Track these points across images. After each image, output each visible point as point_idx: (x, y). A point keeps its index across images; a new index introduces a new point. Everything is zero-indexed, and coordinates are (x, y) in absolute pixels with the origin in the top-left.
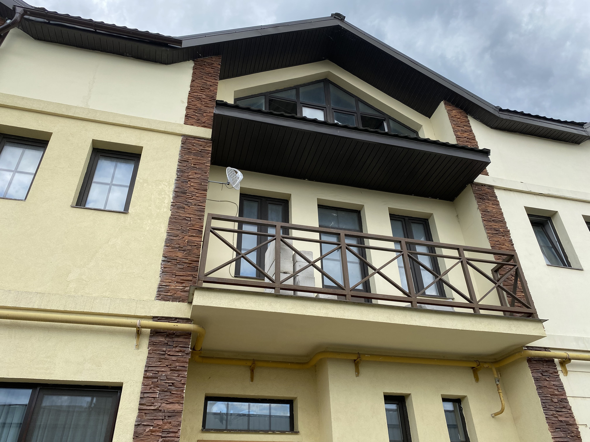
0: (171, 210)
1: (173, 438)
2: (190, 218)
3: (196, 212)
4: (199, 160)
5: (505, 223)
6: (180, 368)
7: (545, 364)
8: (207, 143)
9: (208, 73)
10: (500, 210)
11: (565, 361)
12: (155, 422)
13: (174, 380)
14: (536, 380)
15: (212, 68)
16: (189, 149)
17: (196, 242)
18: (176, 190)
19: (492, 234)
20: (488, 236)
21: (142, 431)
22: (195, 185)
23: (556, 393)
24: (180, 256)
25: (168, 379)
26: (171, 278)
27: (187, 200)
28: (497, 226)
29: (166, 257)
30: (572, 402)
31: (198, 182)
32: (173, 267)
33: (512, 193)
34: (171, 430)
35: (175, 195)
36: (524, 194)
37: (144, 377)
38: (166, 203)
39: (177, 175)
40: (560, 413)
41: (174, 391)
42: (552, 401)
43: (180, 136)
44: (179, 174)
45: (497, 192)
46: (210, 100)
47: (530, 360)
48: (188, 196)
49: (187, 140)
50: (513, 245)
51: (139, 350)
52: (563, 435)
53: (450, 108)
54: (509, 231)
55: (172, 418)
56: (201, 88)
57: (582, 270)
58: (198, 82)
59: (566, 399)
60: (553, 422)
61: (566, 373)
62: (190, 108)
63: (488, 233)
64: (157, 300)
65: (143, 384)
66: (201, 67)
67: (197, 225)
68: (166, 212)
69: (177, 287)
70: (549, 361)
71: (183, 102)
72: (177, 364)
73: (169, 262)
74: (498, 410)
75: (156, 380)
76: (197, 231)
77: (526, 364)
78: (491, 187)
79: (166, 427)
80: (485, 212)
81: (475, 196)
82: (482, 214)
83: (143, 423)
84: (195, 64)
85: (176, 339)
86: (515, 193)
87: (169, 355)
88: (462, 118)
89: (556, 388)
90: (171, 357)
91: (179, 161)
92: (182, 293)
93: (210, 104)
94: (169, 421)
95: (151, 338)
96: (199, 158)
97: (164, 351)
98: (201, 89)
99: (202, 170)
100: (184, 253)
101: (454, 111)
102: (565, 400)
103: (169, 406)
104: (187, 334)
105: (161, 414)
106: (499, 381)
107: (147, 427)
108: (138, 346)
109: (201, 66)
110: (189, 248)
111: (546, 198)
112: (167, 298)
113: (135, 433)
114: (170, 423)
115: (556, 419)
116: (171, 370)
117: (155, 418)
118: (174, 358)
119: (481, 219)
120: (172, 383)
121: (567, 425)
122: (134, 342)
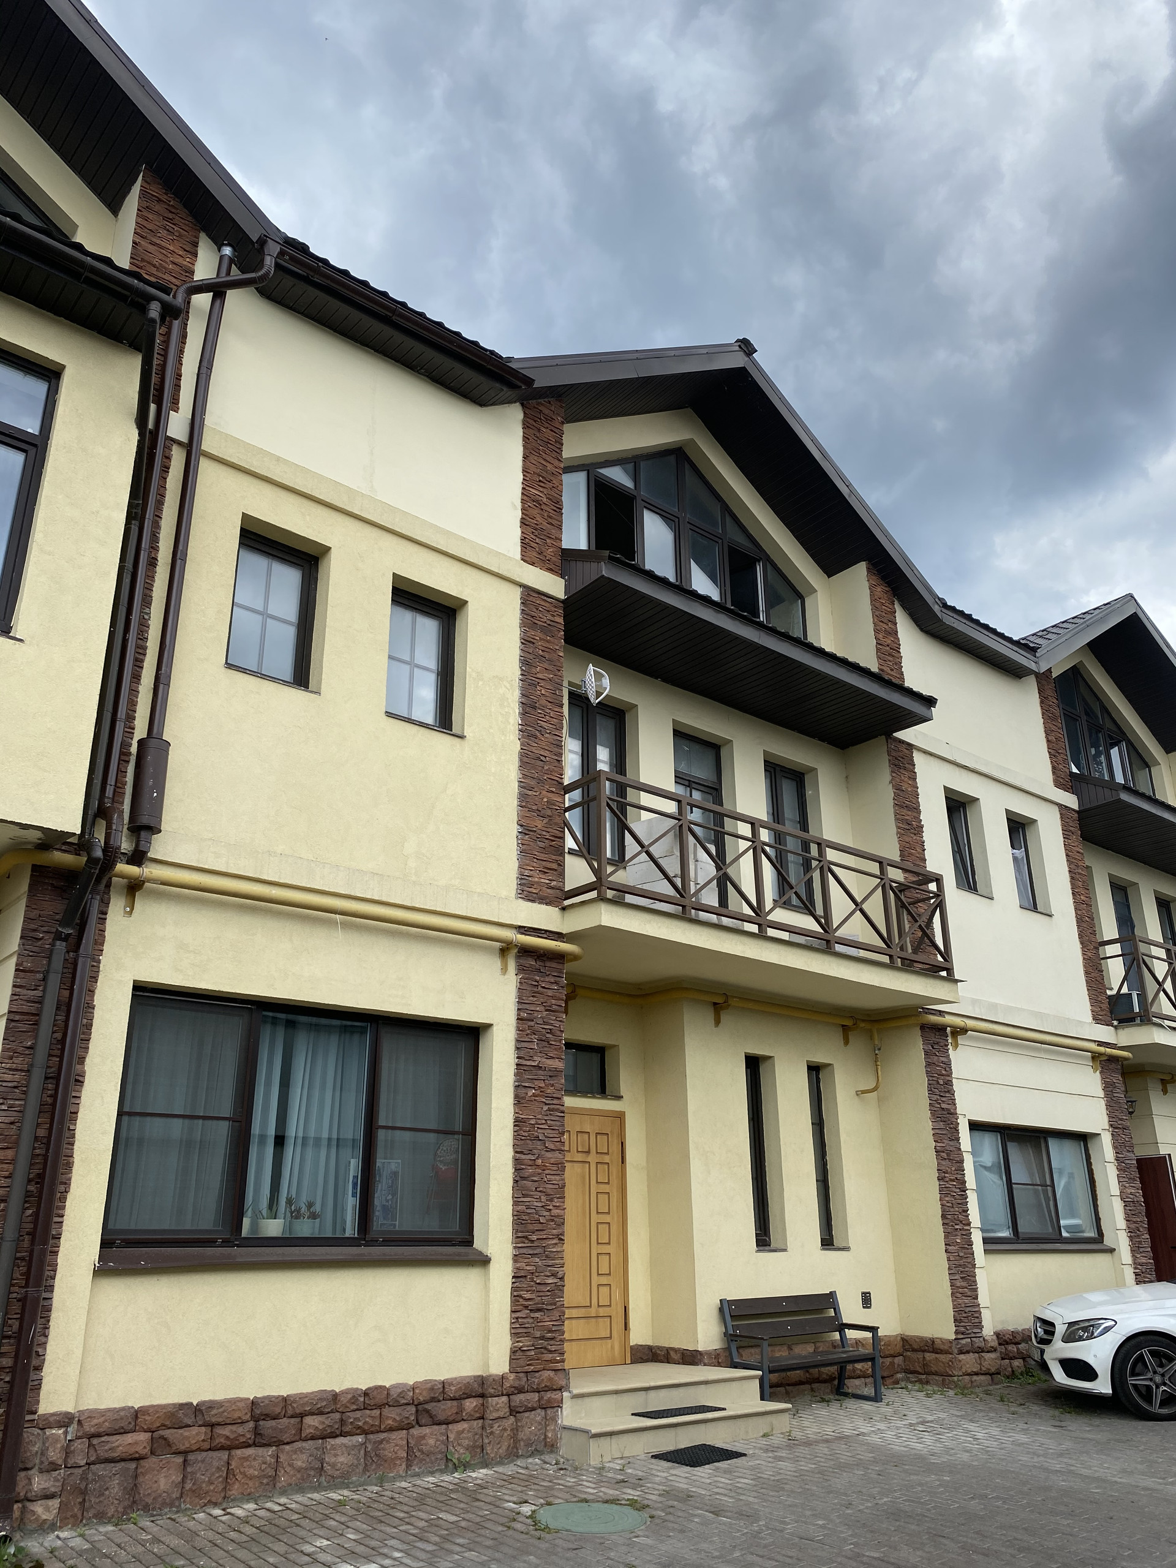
0: (519, 739)
1: (558, 1106)
2: (545, 757)
3: (552, 746)
4: (548, 641)
5: (919, 812)
6: (556, 1007)
7: (937, 1033)
8: (556, 607)
9: (547, 440)
10: (916, 789)
11: (959, 1032)
12: (536, 1082)
13: (551, 1024)
14: (927, 1053)
15: (552, 430)
16: (533, 617)
17: (557, 804)
18: (523, 700)
19: (904, 829)
20: (898, 833)
21: (523, 1095)
22: (547, 694)
23: (944, 1072)
24: (539, 826)
25: (545, 1023)
26: (532, 863)
27: (539, 722)
28: (909, 815)
29: (521, 826)
30: (957, 1086)
31: (551, 688)
32: (531, 843)
33: (932, 759)
34: (554, 1095)
35: (523, 710)
36: (946, 764)
37: (518, 1019)
38: (512, 723)
39: (522, 670)
40: (943, 1099)
41: (552, 1041)
42: (938, 1083)
43: (517, 584)
44: (524, 668)
45: (917, 757)
46: (555, 508)
47: (923, 1027)
48: (540, 715)
49: (530, 596)
50: (924, 850)
51: (506, 977)
52: (942, 1127)
53: (875, 580)
54: (922, 827)
55: (554, 1078)
56: (541, 479)
57: (992, 899)
58: (534, 462)
59: (951, 1081)
60: (935, 1109)
61: (956, 1046)
62: (527, 523)
63: (898, 828)
64: (520, 899)
65: (518, 1029)
66: (534, 424)
67: (555, 772)
68: (514, 745)
69: (543, 881)
70: (941, 1029)
71: (516, 508)
72: (554, 1002)
73: (526, 834)
74: (872, 1085)
75: (532, 1023)
76: (556, 783)
77: (918, 1032)
78: (910, 747)
79: (549, 1091)
80: (898, 789)
81: (889, 760)
82: (894, 793)
83: (523, 1084)
84: (525, 413)
85: (548, 964)
86: (936, 759)
87: (544, 987)
88: (887, 605)
89: (944, 1066)
90: (545, 990)
91: (522, 641)
92: (548, 890)
93: (555, 519)
94: (552, 1082)
95: (519, 958)
96: (548, 638)
97: (536, 981)
98: (540, 481)
99: (553, 663)
100: (545, 822)
101: (879, 589)
102: (949, 1083)
103: (549, 1062)
104: (560, 957)
105: (541, 1072)
106: (879, 1049)
107: (529, 1089)
108: (504, 970)
109: (535, 421)
110: (549, 812)
111: (970, 774)
112: (532, 896)
113: (516, 1096)
114: (552, 1085)
115: (939, 1106)
116: (546, 1010)
117: (536, 1077)
118: (550, 993)
119: (892, 803)
120: (550, 1029)
121: (948, 1114)
122: (497, 963)
